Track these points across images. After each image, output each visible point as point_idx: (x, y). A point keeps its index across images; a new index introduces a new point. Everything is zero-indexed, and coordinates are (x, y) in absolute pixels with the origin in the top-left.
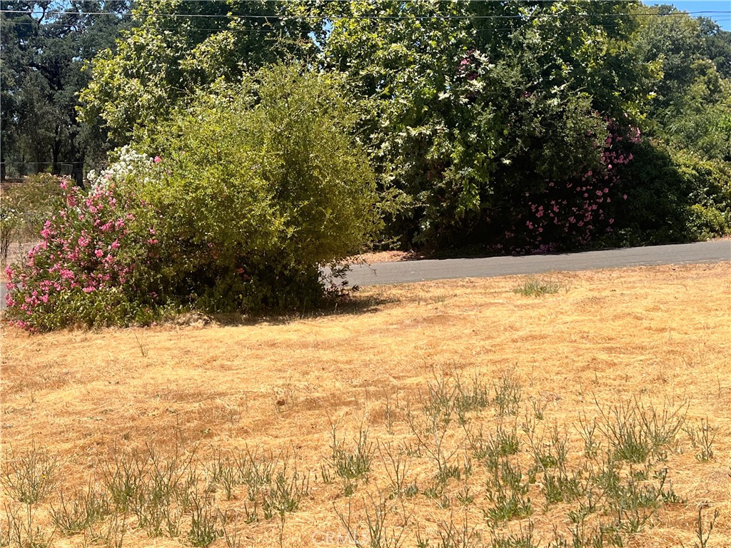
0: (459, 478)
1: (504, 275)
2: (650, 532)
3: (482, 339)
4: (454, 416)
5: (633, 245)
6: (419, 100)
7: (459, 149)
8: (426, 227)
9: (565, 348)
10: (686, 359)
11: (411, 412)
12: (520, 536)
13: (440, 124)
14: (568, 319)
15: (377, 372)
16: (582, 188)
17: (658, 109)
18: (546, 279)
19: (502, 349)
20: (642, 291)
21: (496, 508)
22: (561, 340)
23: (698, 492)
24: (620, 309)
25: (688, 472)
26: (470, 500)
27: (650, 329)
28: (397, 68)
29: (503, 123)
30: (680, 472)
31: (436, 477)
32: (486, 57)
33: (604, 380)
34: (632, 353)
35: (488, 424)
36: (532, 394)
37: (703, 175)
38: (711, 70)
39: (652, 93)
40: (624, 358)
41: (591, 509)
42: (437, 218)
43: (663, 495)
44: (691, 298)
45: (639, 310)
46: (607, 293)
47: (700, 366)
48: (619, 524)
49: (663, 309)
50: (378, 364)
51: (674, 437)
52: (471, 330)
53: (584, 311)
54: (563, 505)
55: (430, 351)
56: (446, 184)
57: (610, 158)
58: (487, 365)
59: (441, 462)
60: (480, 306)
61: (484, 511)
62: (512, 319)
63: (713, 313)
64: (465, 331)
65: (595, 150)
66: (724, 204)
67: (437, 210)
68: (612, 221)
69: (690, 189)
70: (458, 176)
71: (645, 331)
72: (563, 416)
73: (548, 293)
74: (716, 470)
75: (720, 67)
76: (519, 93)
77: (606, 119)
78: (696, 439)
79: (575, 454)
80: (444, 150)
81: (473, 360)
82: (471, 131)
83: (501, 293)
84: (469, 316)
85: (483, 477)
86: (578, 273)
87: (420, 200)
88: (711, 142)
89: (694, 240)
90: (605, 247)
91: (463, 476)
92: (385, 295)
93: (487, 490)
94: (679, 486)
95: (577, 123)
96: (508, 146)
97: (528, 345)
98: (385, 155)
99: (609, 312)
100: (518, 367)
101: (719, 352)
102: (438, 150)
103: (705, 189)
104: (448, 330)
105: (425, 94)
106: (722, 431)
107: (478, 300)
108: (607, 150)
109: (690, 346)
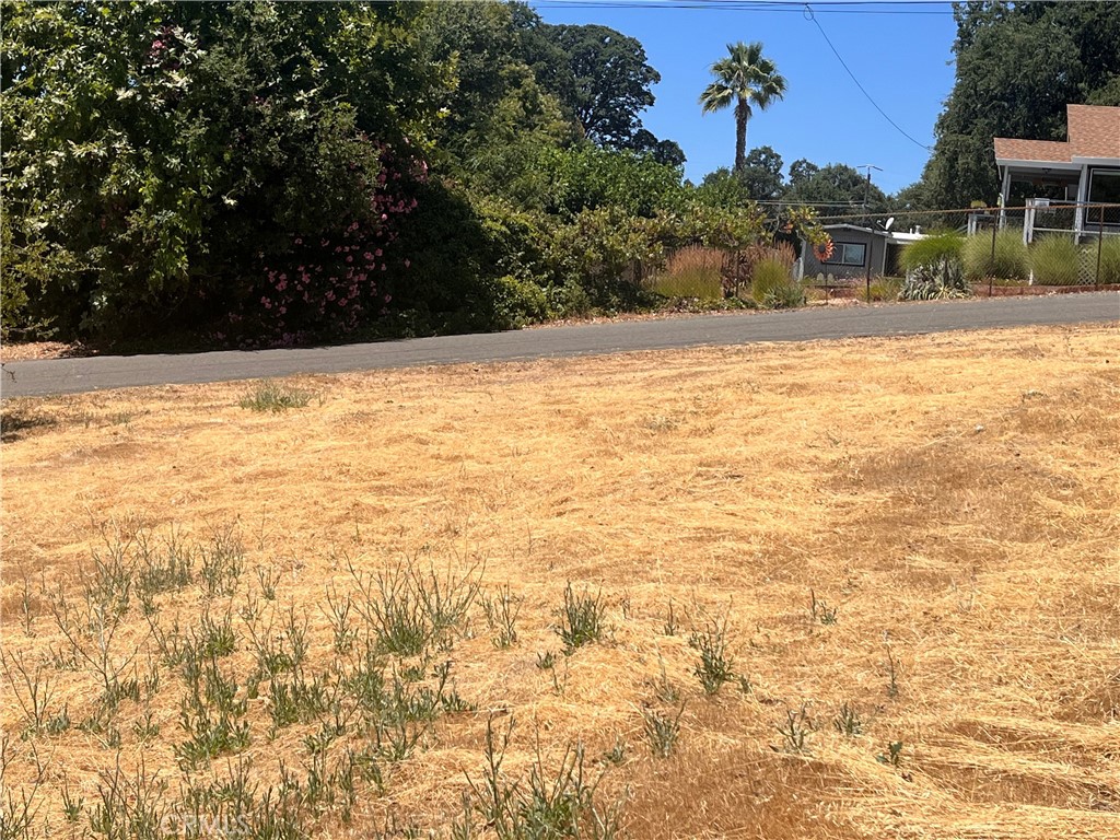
0: (137, 699)
1: (226, 380)
2: (422, 757)
3: (188, 481)
4: (135, 602)
5: (419, 335)
6: (85, 101)
7: (152, 180)
8: (101, 303)
9: (313, 489)
10: (486, 500)
11: (66, 599)
12: (228, 782)
13: (121, 141)
14: (321, 445)
15: (12, 538)
16: (343, 248)
17: (452, 134)
18: (290, 385)
19: (218, 494)
20: (429, 403)
21: (194, 742)
22: (310, 477)
23: (493, 693)
24: (398, 428)
25: (480, 664)
26: (154, 732)
27: (438, 457)
28: (48, 47)
29: (221, 143)
30: (471, 665)
31: (101, 699)
32: (192, 38)
33: (369, 535)
34: (412, 494)
35: (186, 612)
36: (260, 562)
37: (515, 233)
38: (528, 81)
39: (444, 110)
40: (399, 502)
41: (340, 730)
42: (118, 289)
43: (444, 701)
44: (497, 411)
45: (423, 430)
46: (380, 405)
47: (506, 509)
48: (379, 749)
49: (458, 427)
50: (14, 526)
51: (464, 614)
52: (171, 466)
53: (343, 434)
54: (299, 728)
55: (103, 501)
56: (132, 235)
57: (385, 204)
58: (194, 520)
59: (109, 675)
60: (187, 428)
61: (175, 746)
62: (236, 447)
63: (526, 432)
64: (161, 468)
65: (362, 190)
66: (546, 276)
67: (119, 277)
68: (388, 299)
69: (499, 253)
70: (151, 224)
71: (431, 461)
72: (306, 592)
73: (292, 406)
74: (519, 659)
75: (541, 76)
76: (246, 98)
77: (378, 145)
78: (495, 616)
79: (319, 648)
80: (128, 182)
81: (171, 514)
82: (171, 153)
83: (220, 407)
84: (168, 444)
85: (176, 694)
86: (339, 376)
87: (90, 261)
88: (528, 186)
89: (504, 328)
90: (379, 337)
91: (143, 696)
92: (31, 413)
93: (182, 714)
94: (468, 686)
95: (334, 149)
96: (230, 179)
97: (258, 486)
98: (30, 187)
99: (381, 433)
100: (241, 520)
101: (532, 489)
102: (119, 182)
103: (520, 254)
104: (133, 467)
105: (94, 92)
106: (531, 602)
107: (183, 419)
108: (379, 191)
109: (493, 481)
